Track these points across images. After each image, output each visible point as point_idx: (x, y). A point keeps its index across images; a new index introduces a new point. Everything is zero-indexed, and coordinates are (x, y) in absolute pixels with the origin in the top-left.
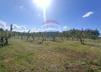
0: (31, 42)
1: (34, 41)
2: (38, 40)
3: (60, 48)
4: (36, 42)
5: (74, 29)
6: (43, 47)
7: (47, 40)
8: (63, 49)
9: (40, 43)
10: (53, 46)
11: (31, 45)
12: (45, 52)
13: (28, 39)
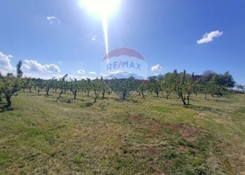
0: (69, 102)
1: (74, 100)
2: (84, 99)
3: (129, 116)
4: (80, 102)
5: (175, 71)
6: (91, 112)
7: (107, 98)
8: (135, 117)
9: (89, 105)
10: (116, 110)
11: (66, 110)
12: (91, 123)
13: (62, 95)
